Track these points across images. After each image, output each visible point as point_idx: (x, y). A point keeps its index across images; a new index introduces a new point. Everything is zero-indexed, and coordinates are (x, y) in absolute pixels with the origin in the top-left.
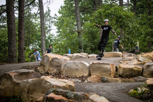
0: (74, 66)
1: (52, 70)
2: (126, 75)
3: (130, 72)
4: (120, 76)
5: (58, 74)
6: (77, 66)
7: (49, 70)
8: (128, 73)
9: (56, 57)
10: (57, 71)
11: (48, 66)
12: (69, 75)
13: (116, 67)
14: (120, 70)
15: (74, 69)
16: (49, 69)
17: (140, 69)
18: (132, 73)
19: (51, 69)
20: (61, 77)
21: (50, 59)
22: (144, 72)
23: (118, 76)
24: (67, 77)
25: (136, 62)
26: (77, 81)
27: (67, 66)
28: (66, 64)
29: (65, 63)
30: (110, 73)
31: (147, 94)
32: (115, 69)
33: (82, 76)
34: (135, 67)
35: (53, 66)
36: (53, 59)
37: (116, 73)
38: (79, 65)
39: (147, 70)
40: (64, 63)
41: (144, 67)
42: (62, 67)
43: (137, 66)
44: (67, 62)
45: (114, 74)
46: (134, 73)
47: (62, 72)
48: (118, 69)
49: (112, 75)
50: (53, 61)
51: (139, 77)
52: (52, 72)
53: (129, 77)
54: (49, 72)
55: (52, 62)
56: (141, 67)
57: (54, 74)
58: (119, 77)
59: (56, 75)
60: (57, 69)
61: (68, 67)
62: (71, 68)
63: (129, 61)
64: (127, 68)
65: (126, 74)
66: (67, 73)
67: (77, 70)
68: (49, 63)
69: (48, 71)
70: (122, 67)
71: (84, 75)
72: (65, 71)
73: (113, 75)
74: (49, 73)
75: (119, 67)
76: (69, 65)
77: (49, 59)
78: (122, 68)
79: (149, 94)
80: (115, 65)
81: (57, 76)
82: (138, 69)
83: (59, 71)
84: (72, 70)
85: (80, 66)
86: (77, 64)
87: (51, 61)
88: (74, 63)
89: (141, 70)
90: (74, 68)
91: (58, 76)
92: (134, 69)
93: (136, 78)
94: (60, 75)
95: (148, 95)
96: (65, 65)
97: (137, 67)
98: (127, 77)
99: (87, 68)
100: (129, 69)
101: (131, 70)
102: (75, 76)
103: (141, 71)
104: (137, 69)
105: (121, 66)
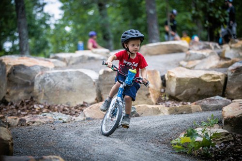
0: (64, 81)
1: (14, 94)
2: (186, 94)
3: (196, 88)
4: (172, 98)
5: (27, 103)
6: (69, 80)
7: (7, 96)
8: (189, 90)
9: (22, 63)
10: (26, 95)
11: (5, 85)
12: (53, 103)
13: (163, 78)
14: (171, 82)
15: (64, 88)
16: (8, 93)
17: (218, 77)
18: (199, 90)
19: (12, 92)
20: (35, 109)
21: (8, 70)
22: (228, 85)
23: (167, 98)
24: (49, 108)
25: (214, 61)
26: (57, 118)
27: (47, 82)
28: (44, 78)
29: (42, 77)
30: (146, 92)
31: (222, 145)
32: (159, 82)
33: (82, 103)
34: (206, 75)
35: (16, 84)
36: (16, 68)
37: (163, 90)
38: (75, 78)
39: (236, 79)
40: (39, 76)
41: (229, 74)
42: (37, 87)
43: (211, 72)
44: (48, 72)
45: (157, 94)
46: (204, 90)
47: (37, 97)
48: (167, 83)
49: (151, 96)
50: (14, 73)
51: (212, 98)
52: (16, 98)
53: (193, 98)
54: (8, 100)
55: (12, 75)
56: (220, 74)
57: (18, 102)
58: (168, 100)
59: (23, 106)
60: (26, 92)
61: (49, 84)
62: (57, 88)
63: (198, 62)
64: (188, 78)
65: (185, 92)
66: (48, 100)
67: (70, 89)
68: (6, 79)
69: (4, 97)
70: (174, 77)
71: (86, 101)
72: (43, 95)
73: (154, 97)
74: (8, 103)
75: (168, 77)
76: (51, 80)
77: (5, 70)
78: (175, 80)
79: (228, 142)
80: (158, 72)
81: (25, 107)
82: (214, 78)
83: (31, 94)
84: (60, 91)
85: (77, 82)
86: (69, 77)
87: (9, 74)
88: (64, 74)
89: (222, 79)
90: (63, 86)
91: (28, 109)
92: (205, 79)
93: (205, 102)
94: (32, 104)
95: (226, 146)
96: (43, 81)
97: (211, 75)
98: (188, 98)
99: (93, 83)
100: (192, 79)
101: (198, 81)
102: (67, 104)
103: (223, 83)
104: (211, 78)
105: (171, 74)
